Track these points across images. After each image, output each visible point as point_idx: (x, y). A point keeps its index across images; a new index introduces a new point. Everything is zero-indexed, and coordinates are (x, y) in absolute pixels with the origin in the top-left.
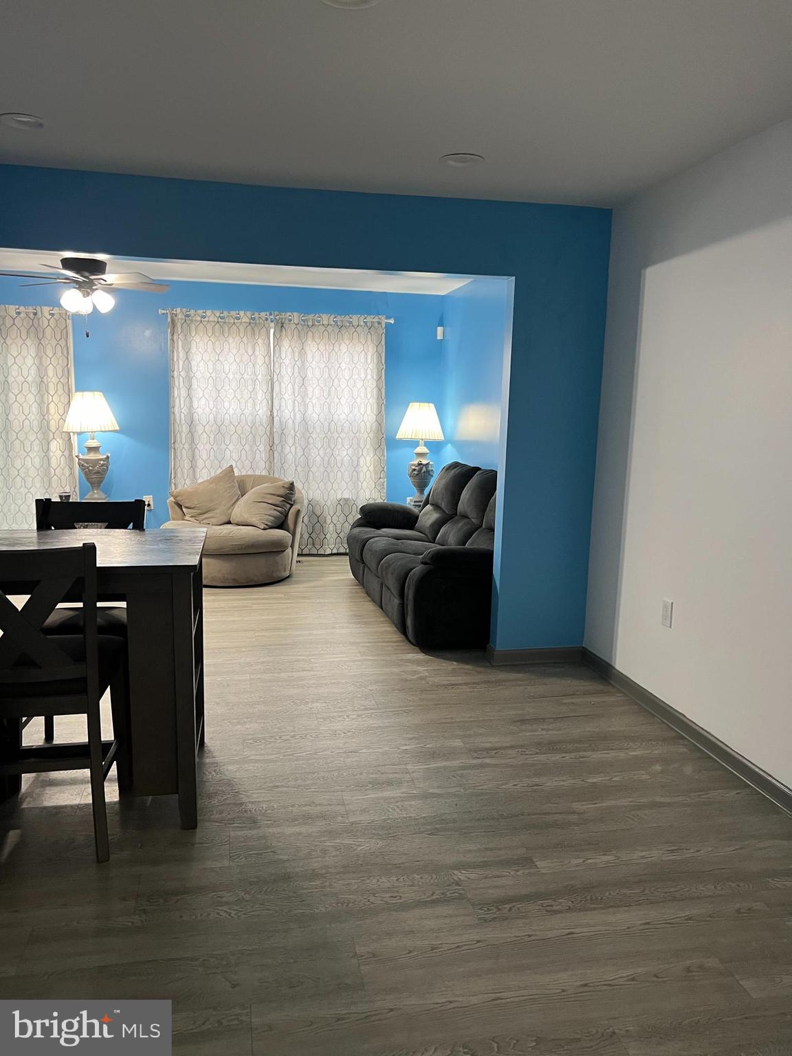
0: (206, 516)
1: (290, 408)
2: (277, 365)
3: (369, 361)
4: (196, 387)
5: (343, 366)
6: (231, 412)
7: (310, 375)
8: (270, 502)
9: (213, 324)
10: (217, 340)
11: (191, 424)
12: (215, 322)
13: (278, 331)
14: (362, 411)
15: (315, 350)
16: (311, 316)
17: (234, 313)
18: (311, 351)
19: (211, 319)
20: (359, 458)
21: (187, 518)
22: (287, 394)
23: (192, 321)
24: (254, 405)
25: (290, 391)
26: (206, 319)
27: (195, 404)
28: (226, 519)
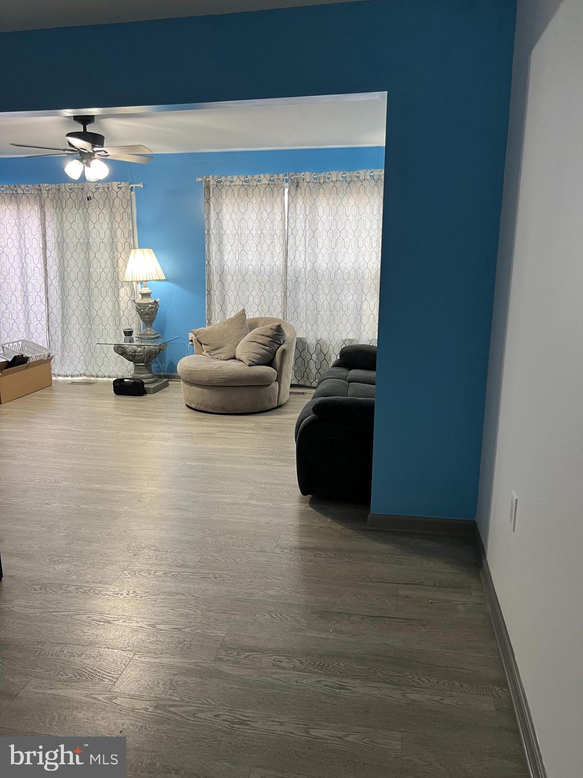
1: (303, 258)
2: (291, 221)
3: (375, 212)
4: (226, 243)
5: (351, 218)
6: (254, 263)
7: (320, 228)
8: (260, 341)
9: (238, 187)
10: (242, 201)
11: (222, 273)
12: (240, 185)
13: (293, 188)
14: (367, 259)
15: (324, 206)
16: (322, 174)
17: (256, 177)
18: (322, 206)
19: (237, 183)
21: (204, 353)
22: (301, 246)
23: (223, 186)
24: (273, 257)
25: (303, 244)
26: (234, 183)
27: (226, 258)
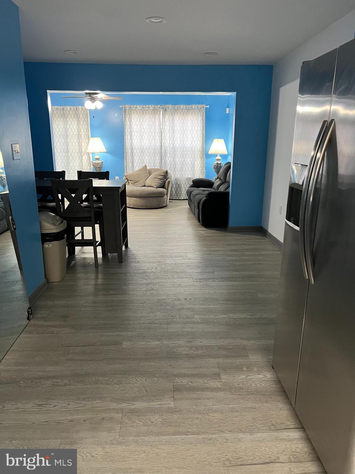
0: (136, 183)
1: (168, 142)
2: (163, 125)
3: (199, 123)
4: (134, 135)
5: (189, 125)
6: (146, 144)
7: (176, 129)
8: (159, 178)
10: (141, 117)
11: (132, 149)
13: (164, 112)
14: (196, 143)
15: (178, 119)
16: (176, 106)
17: (147, 106)
18: (177, 120)
19: (139, 109)
20: (194, 162)
21: (130, 184)
22: (167, 137)
23: (132, 110)
24: (155, 142)
25: (168, 136)
26: (137, 109)
27: (133, 142)
28: (143, 185)
